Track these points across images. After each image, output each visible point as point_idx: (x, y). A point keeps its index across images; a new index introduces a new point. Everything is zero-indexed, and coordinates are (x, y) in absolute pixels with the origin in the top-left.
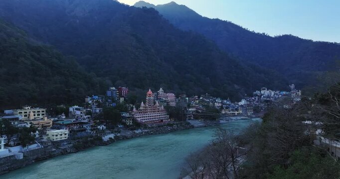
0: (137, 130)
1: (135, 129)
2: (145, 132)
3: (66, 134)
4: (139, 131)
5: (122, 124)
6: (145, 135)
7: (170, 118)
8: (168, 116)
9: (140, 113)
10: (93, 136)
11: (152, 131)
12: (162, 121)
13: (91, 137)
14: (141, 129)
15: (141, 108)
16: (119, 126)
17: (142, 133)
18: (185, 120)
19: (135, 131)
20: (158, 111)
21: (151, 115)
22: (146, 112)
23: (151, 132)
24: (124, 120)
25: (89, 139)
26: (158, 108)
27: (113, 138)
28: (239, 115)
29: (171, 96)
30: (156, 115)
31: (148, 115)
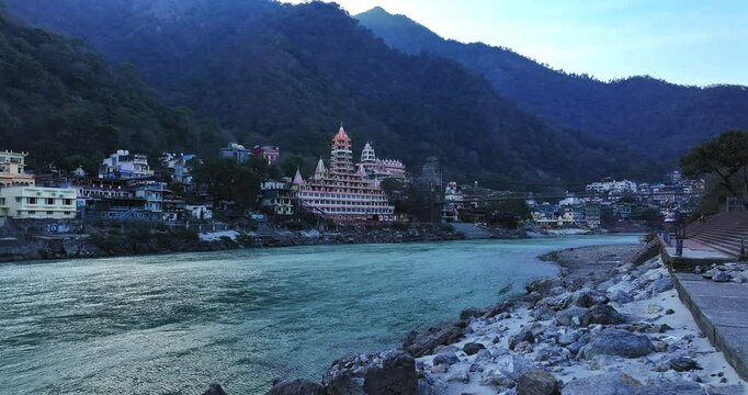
0: (308, 230)
1: (301, 228)
2: (331, 237)
3: (68, 202)
4: (314, 233)
5: (262, 212)
6: (330, 243)
7: (397, 212)
8: (392, 208)
9: (314, 188)
10: (167, 227)
11: (351, 236)
12: (376, 217)
13: (162, 227)
14: (318, 229)
15: (317, 177)
16: (254, 216)
17: (321, 238)
18: (438, 220)
19: (303, 233)
20: (365, 191)
21: (346, 199)
22: (331, 189)
23: (347, 237)
24: (268, 202)
25: (153, 232)
26: (364, 181)
27: (233, 238)
28: (567, 225)
29: (394, 168)
30: (360, 199)
31: (335, 198)
